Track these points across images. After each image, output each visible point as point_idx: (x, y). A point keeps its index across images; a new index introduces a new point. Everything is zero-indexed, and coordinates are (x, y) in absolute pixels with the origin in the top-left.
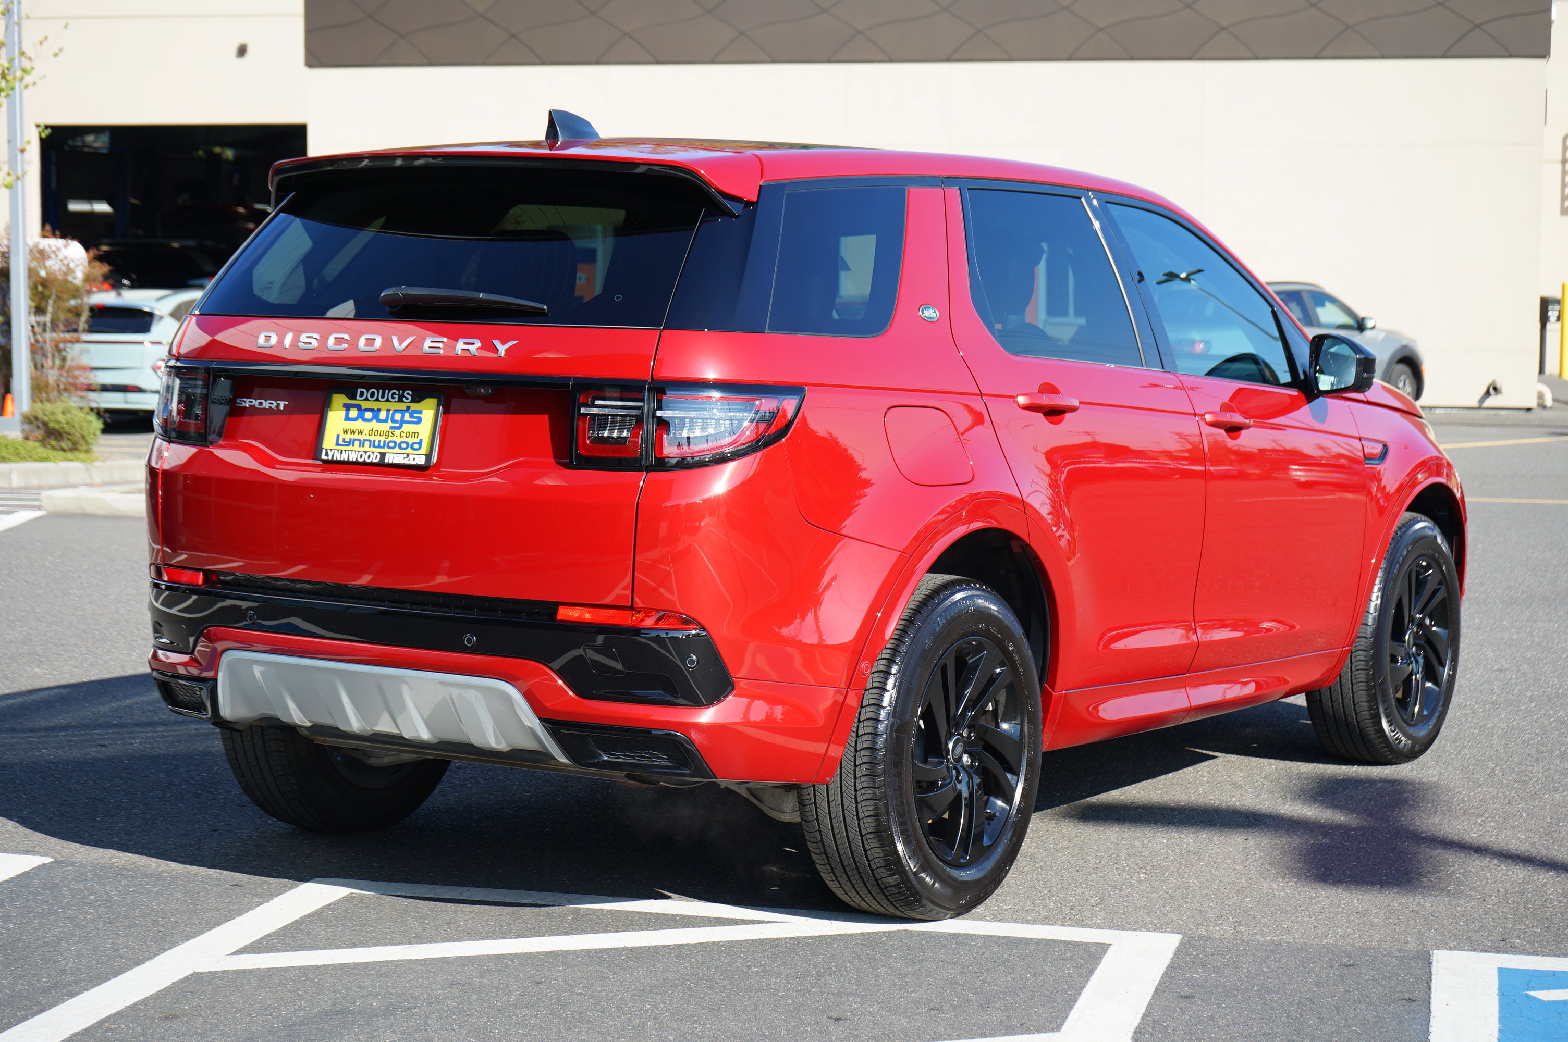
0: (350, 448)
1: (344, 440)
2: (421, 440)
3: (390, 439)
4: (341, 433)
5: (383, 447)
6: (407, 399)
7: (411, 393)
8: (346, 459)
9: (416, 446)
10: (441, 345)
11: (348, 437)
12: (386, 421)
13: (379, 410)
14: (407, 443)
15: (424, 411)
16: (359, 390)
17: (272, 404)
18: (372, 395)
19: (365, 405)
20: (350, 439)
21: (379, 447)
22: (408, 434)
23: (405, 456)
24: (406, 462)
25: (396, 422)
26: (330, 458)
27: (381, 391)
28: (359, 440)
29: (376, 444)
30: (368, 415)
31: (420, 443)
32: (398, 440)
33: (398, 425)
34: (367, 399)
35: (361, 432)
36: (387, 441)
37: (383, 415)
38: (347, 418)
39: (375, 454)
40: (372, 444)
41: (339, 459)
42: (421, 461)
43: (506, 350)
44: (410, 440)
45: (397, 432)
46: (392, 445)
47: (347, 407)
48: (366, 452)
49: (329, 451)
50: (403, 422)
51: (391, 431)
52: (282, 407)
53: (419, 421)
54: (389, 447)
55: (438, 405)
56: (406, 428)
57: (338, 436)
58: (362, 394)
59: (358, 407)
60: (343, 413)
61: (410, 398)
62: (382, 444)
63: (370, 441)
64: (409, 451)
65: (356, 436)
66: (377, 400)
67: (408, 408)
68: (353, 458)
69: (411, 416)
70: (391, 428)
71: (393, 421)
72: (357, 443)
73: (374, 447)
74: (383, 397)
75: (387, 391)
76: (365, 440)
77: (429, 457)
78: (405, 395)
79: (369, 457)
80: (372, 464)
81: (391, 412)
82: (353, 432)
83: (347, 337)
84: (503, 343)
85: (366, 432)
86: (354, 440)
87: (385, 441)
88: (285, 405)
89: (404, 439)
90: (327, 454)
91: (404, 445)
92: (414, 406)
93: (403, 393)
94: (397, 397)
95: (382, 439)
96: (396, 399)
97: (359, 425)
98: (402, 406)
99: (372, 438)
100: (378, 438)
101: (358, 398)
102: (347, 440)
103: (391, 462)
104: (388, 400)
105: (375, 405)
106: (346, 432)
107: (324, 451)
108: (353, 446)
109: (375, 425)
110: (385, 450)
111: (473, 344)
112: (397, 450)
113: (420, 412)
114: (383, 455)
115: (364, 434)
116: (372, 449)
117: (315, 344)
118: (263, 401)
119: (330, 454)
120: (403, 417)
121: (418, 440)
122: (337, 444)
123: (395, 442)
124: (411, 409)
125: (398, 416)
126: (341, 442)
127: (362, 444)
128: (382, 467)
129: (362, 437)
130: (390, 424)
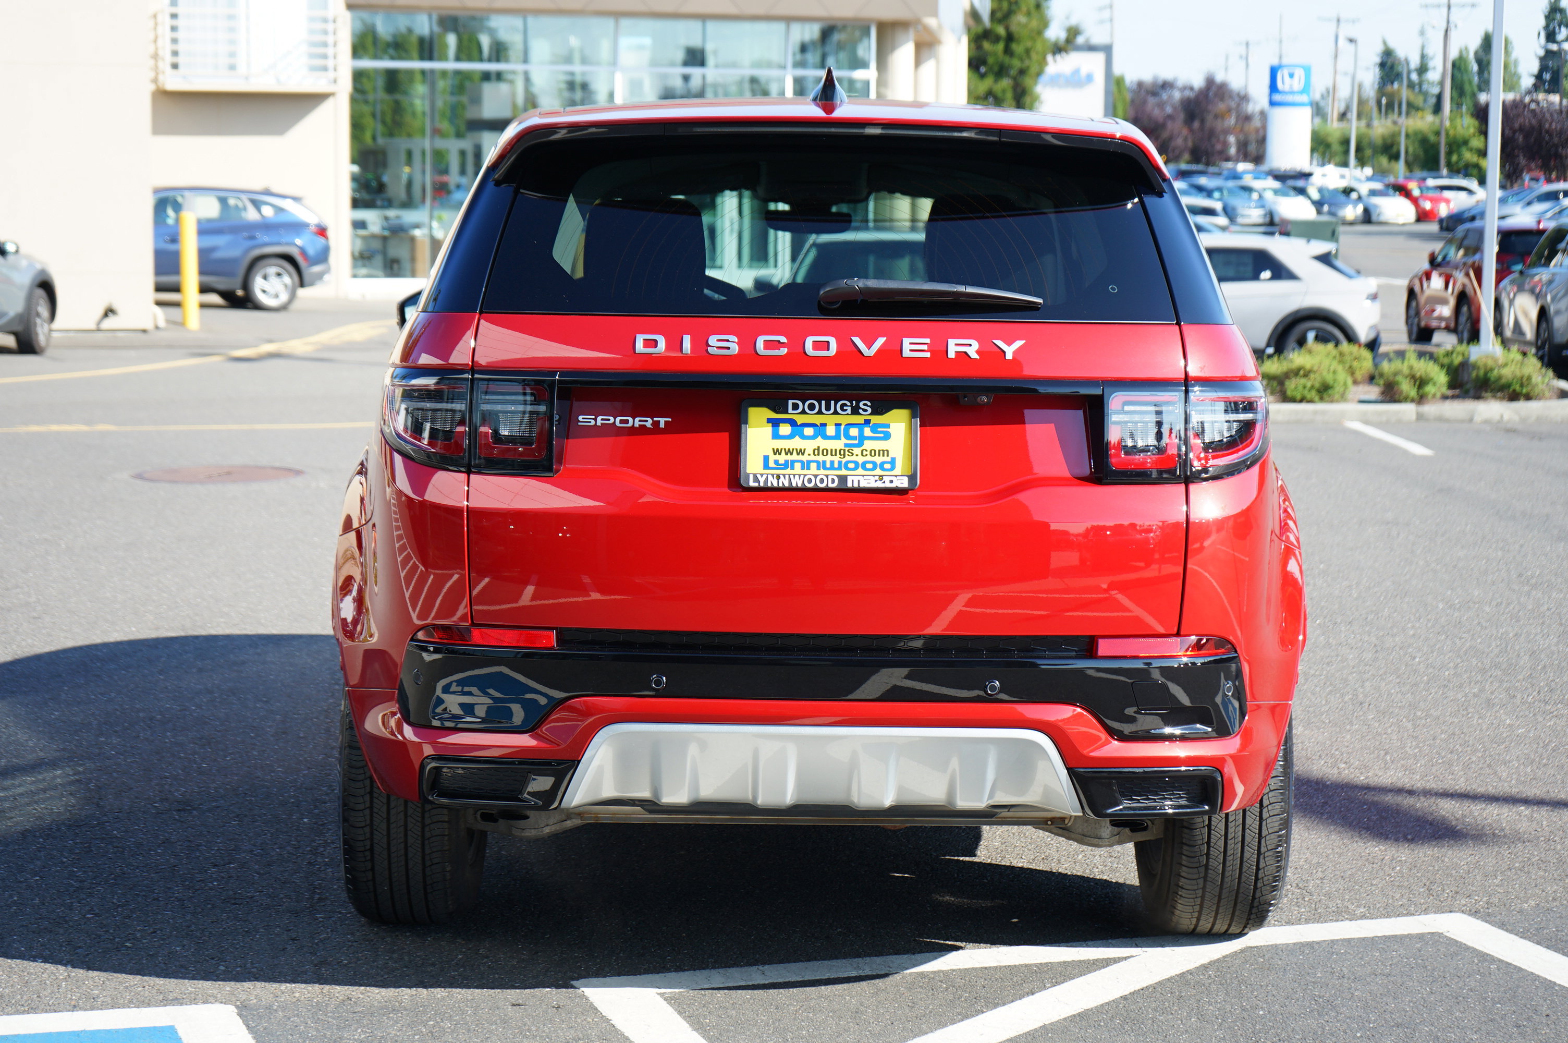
0: (788, 471)
1: (776, 462)
2: (893, 460)
3: (847, 458)
4: (771, 454)
5: (839, 468)
6: (865, 410)
7: (869, 404)
8: (787, 485)
9: (887, 466)
10: (925, 347)
11: (782, 458)
12: (837, 437)
13: (824, 425)
14: (874, 463)
15: (892, 425)
16: (790, 402)
17: (647, 421)
18: (812, 407)
19: (800, 419)
20: (786, 461)
21: (832, 468)
22: (873, 453)
23: (877, 478)
24: (879, 485)
25: (854, 438)
26: (762, 484)
27: (823, 402)
28: (802, 462)
29: (828, 465)
30: (809, 431)
31: (893, 462)
32: (861, 460)
33: (856, 442)
34: (803, 412)
35: (801, 452)
36: (844, 460)
37: (831, 430)
38: (776, 436)
39: (830, 478)
40: (821, 465)
41: (775, 485)
42: (904, 483)
43: (1015, 353)
44: (878, 460)
45: (857, 451)
46: (851, 466)
47: (775, 423)
48: (816, 476)
49: (759, 476)
50: (862, 438)
51: (847, 449)
52: (662, 425)
53: (887, 436)
54: (847, 468)
55: (913, 416)
56: (868, 445)
57: (766, 458)
58: (795, 407)
59: (793, 423)
60: (769, 429)
61: (870, 410)
62: (836, 465)
63: (818, 462)
64: (878, 472)
65: (795, 457)
66: (820, 412)
67: (867, 422)
68: (797, 482)
69: (872, 431)
70: (846, 445)
71: (848, 437)
72: (798, 466)
73: (825, 468)
74: (828, 408)
75: (833, 402)
76: (809, 462)
77: (912, 478)
78: (861, 405)
79: (822, 481)
80: (827, 490)
81: (843, 427)
82: (789, 452)
83: (783, 339)
84: (1009, 344)
85: (809, 450)
86: (793, 462)
87: (840, 463)
88: (665, 422)
89: (869, 458)
90: (756, 480)
91: (869, 466)
92: (875, 419)
93: (858, 404)
94: (849, 409)
95: (836, 459)
96: (849, 411)
97: (797, 443)
98: (859, 419)
99: (820, 458)
100: (829, 458)
101: (790, 410)
102: (781, 461)
103: (856, 485)
104: (836, 413)
105: (818, 420)
106: (777, 452)
107: (751, 477)
108: (792, 468)
109: (820, 442)
110: (844, 472)
111: (970, 345)
112: (860, 471)
113: (888, 426)
114: (843, 479)
115: (806, 453)
116: (822, 472)
117: (735, 349)
118: (630, 419)
119: (762, 480)
120: (861, 432)
121: (888, 459)
122: (766, 466)
123: (856, 463)
124: (872, 423)
125: (854, 432)
126: (772, 464)
127: (806, 465)
128: (843, 490)
129: (805, 458)
130: (844, 440)
